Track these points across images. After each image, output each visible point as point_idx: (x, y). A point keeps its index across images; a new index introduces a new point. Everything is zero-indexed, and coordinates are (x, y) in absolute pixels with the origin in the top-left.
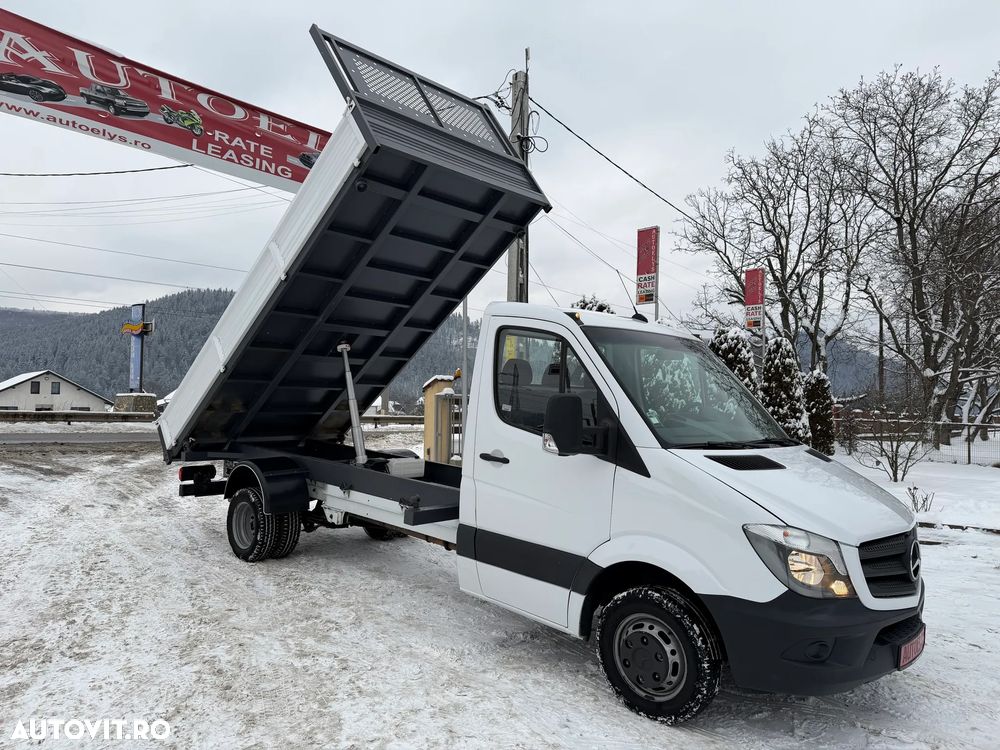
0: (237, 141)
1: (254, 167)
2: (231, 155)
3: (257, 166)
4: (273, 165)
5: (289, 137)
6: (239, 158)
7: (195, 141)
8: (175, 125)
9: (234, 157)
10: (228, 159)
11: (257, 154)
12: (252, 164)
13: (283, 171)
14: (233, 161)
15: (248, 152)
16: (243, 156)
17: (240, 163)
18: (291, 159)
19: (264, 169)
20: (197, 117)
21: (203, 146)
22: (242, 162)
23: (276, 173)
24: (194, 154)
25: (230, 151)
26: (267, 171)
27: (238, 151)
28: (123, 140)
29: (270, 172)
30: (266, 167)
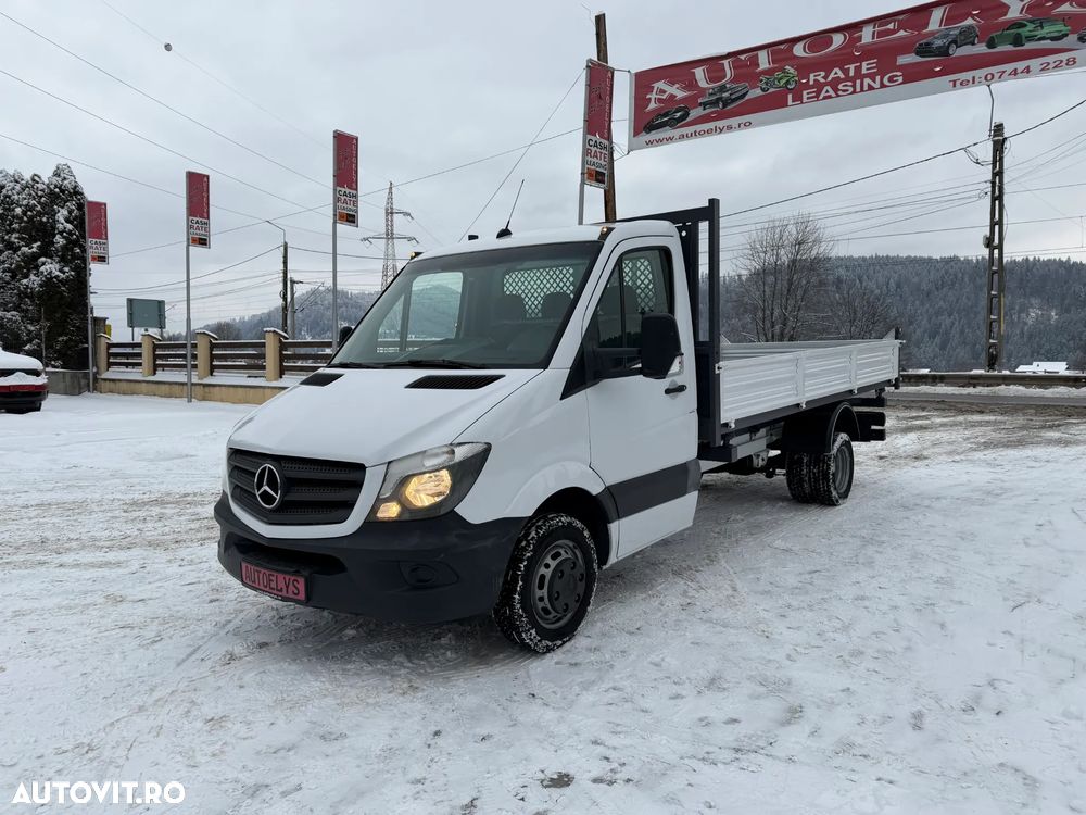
0: (837, 72)
1: (854, 92)
2: (827, 92)
3: (858, 89)
4: (878, 78)
5: (900, 33)
6: (836, 90)
7: (790, 96)
8: (771, 90)
9: (832, 93)
10: (825, 98)
11: (859, 75)
12: (851, 89)
13: (891, 80)
14: (830, 97)
15: (847, 78)
16: (840, 87)
17: (838, 96)
18: (901, 60)
19: (866, 88)
20: (792, 70)
21: (798, 98)
22: (840, 93)
23: (883, 86)
24: (793, 108)
25: (826, 88)
26: (871, 88)
27: (835, 84)
28: (730, 128)
29: (874, 89)
30: (869, 85)
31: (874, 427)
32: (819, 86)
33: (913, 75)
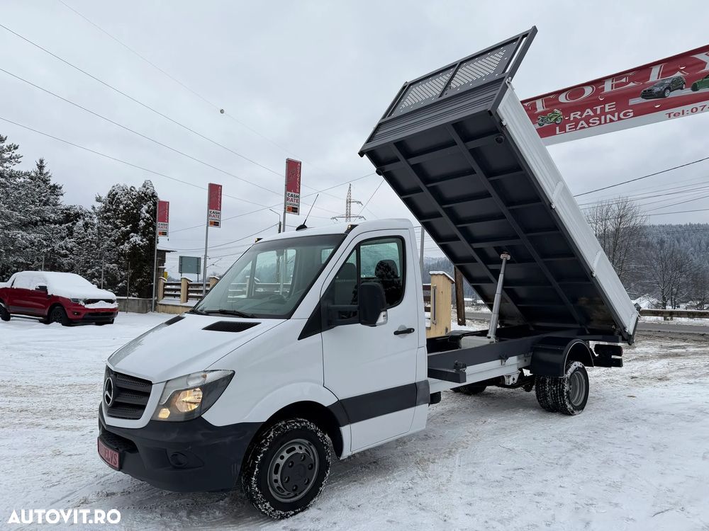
0: (589, 112)
1: (600, 124)
2: (582, 124)
3: (603, 121)
4: (616, 114)
5: (631, 84)
6: (588, 123)
7: (558, 128)
8: (546, 125)
9: (585, 125)
10: (581, 128)
11: (603, 112)
12: (598, 122)
13: (625, 115)
14: (584, 128)
15: (596, 115)
16: (591, 121)
17: (590, 127)
18: (632, 102)
19: (608, 121)
20: (558, 112)
21: (563, 129)
22: (591, 125)
23: (619, 119)
24: (559, 135)
25: (581, 122)
26: (611, 121)
27: (587, 120)
29: (613, 121)
30: (610, 119)
31: (613, 357)
32: (577, 121)
33: (640, 111)
